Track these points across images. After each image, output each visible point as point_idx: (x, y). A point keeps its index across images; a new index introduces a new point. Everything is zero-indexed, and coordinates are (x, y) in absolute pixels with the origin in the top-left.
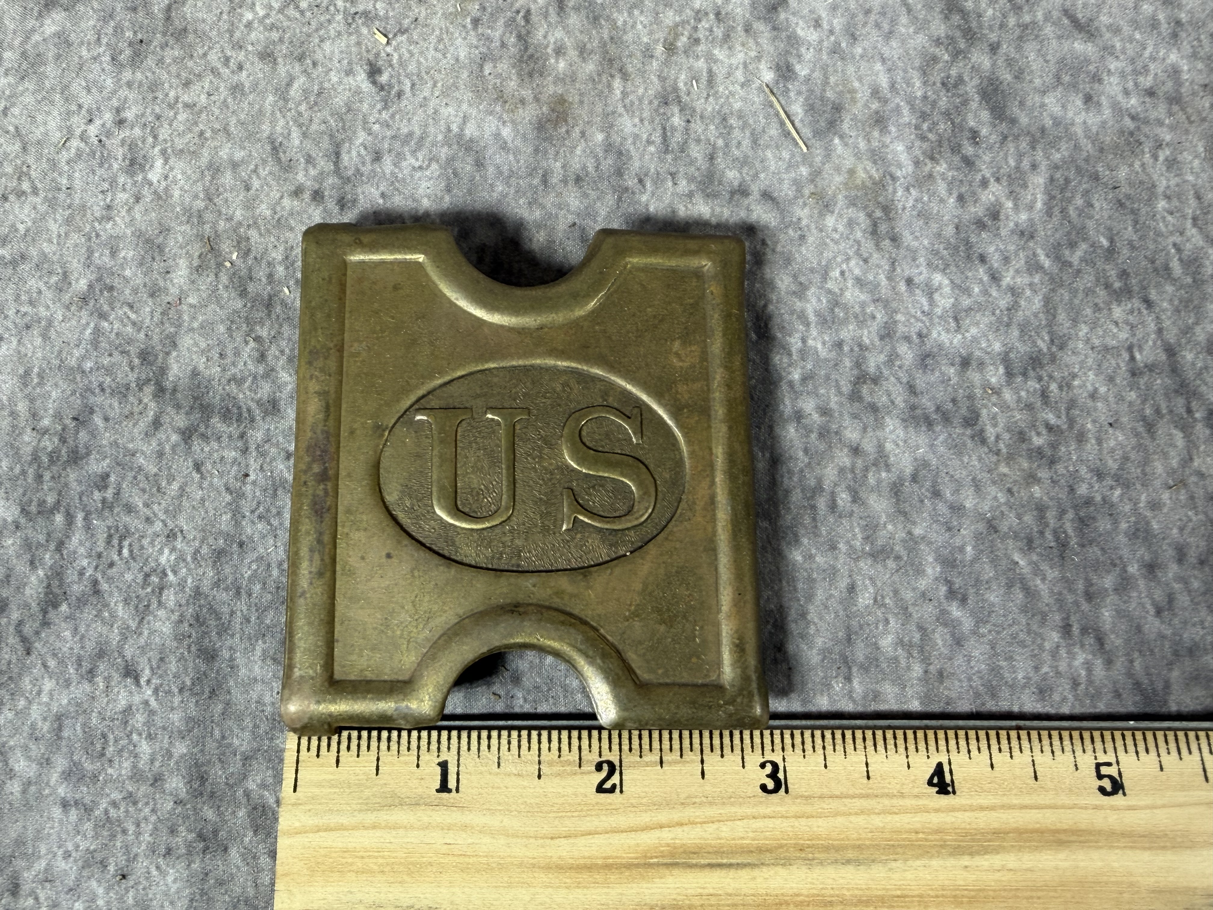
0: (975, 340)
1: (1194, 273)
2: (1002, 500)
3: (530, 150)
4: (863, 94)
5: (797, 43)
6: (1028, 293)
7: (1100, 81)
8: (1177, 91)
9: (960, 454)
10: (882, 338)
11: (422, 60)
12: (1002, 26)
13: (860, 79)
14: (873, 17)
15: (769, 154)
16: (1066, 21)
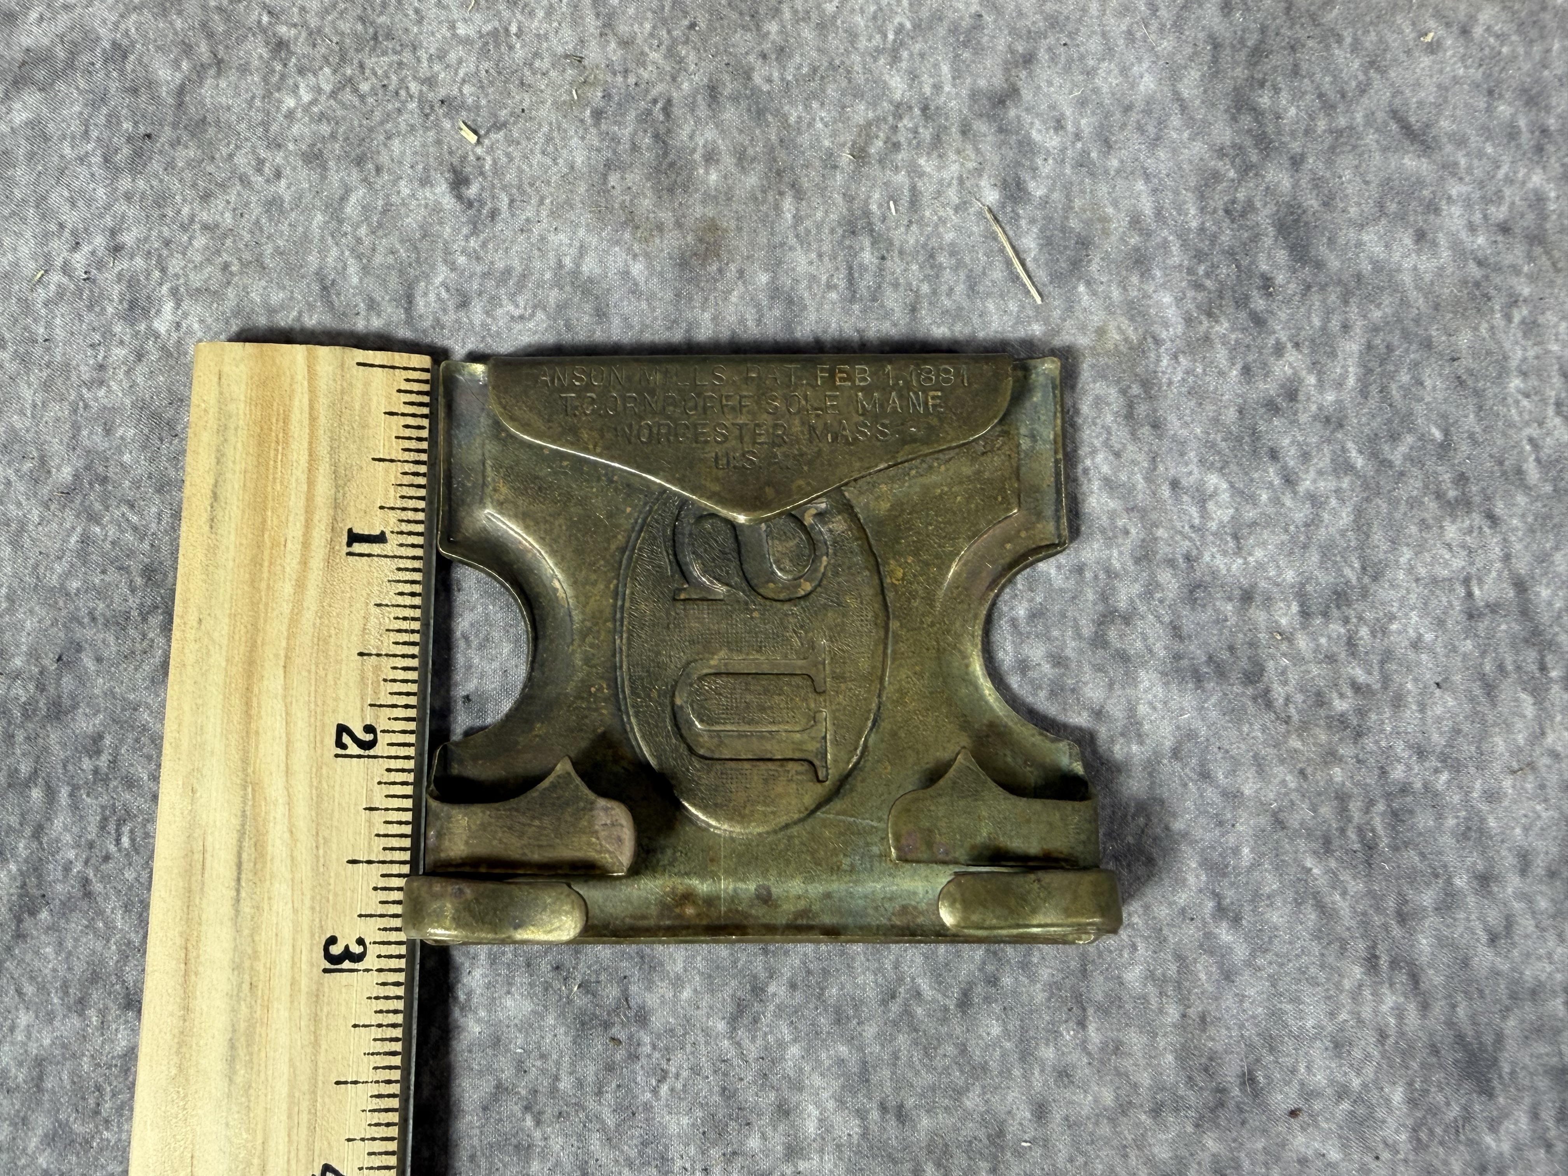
0: (1261, 566)
1: (1555, 479)
2: (1292, 785)
3: (669, 295)
4: (1119, 223)
5: (1032, 151)
6: (1333, 502)
7: (1437, 211)
8: (1540, 227)
9: (1239, 722)
10: (1137, 561)
11: (525, 167)
12: (1307, 132)
13: (1115, 204)
14: (1134, 116)
15: (991, 306)
16: (1394, 127)
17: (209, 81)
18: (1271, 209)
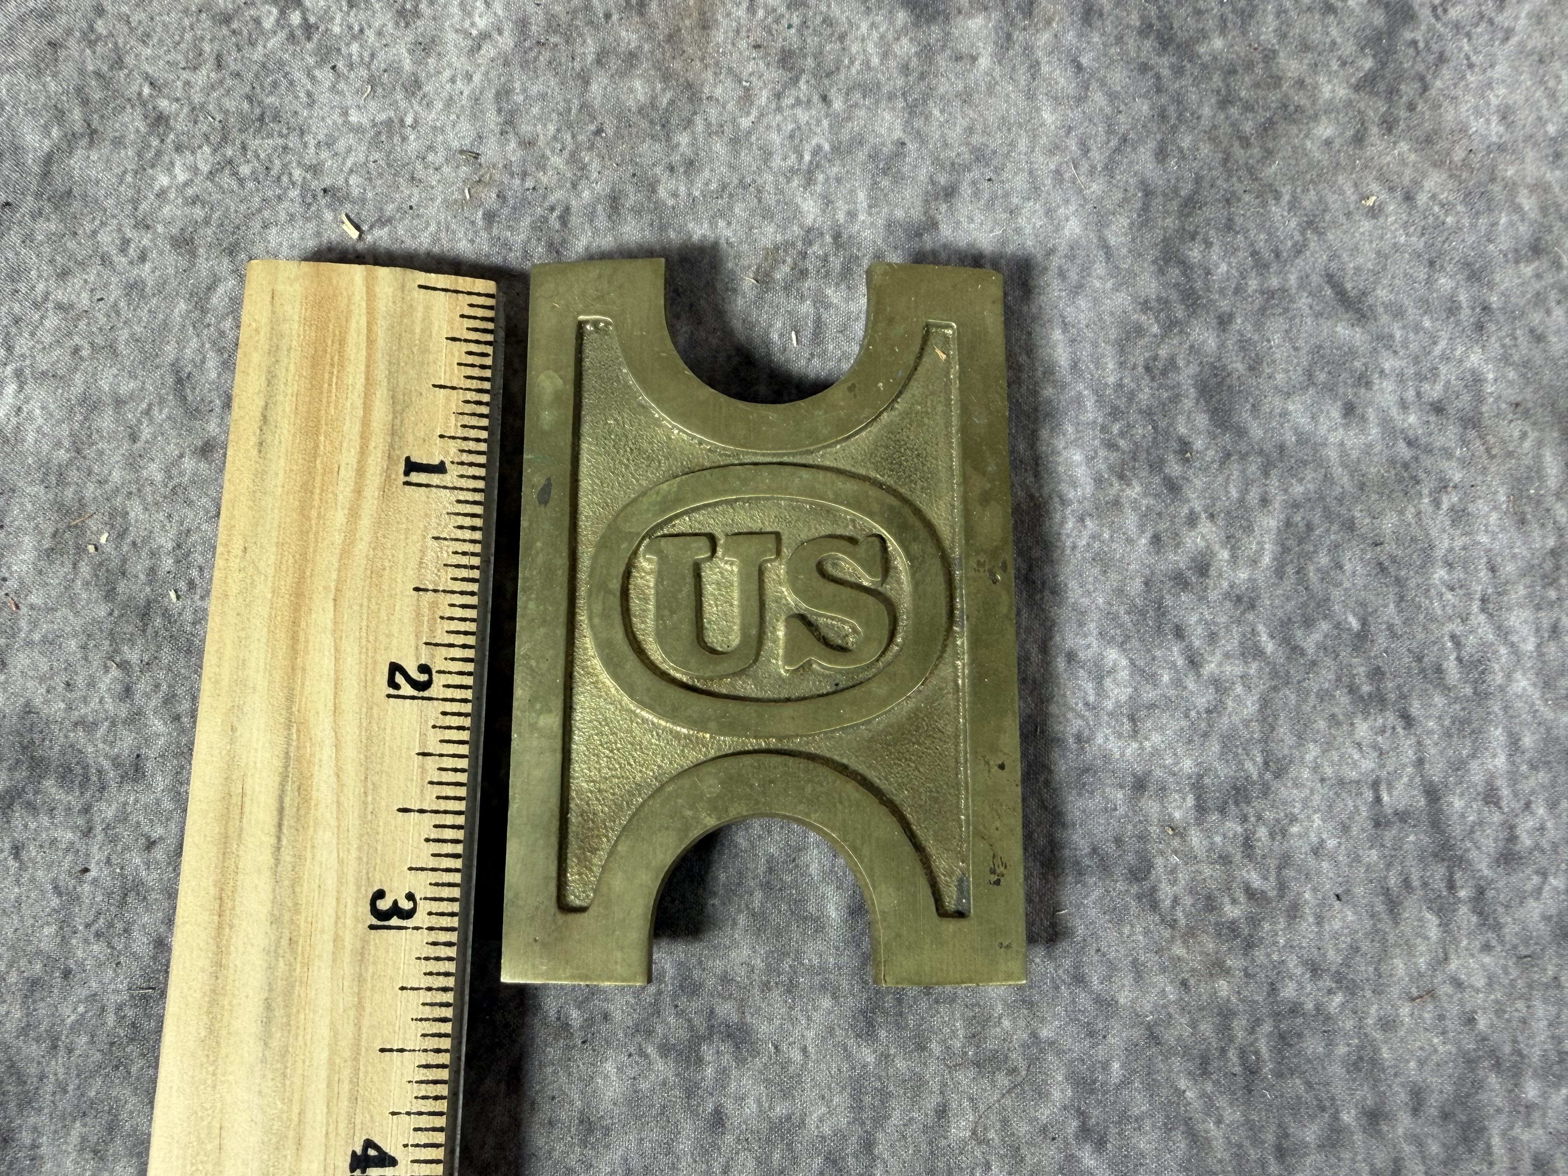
17: (79, 153)
18: (1193, 369)
